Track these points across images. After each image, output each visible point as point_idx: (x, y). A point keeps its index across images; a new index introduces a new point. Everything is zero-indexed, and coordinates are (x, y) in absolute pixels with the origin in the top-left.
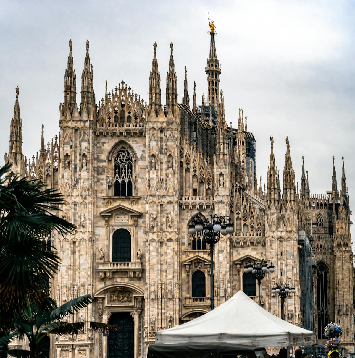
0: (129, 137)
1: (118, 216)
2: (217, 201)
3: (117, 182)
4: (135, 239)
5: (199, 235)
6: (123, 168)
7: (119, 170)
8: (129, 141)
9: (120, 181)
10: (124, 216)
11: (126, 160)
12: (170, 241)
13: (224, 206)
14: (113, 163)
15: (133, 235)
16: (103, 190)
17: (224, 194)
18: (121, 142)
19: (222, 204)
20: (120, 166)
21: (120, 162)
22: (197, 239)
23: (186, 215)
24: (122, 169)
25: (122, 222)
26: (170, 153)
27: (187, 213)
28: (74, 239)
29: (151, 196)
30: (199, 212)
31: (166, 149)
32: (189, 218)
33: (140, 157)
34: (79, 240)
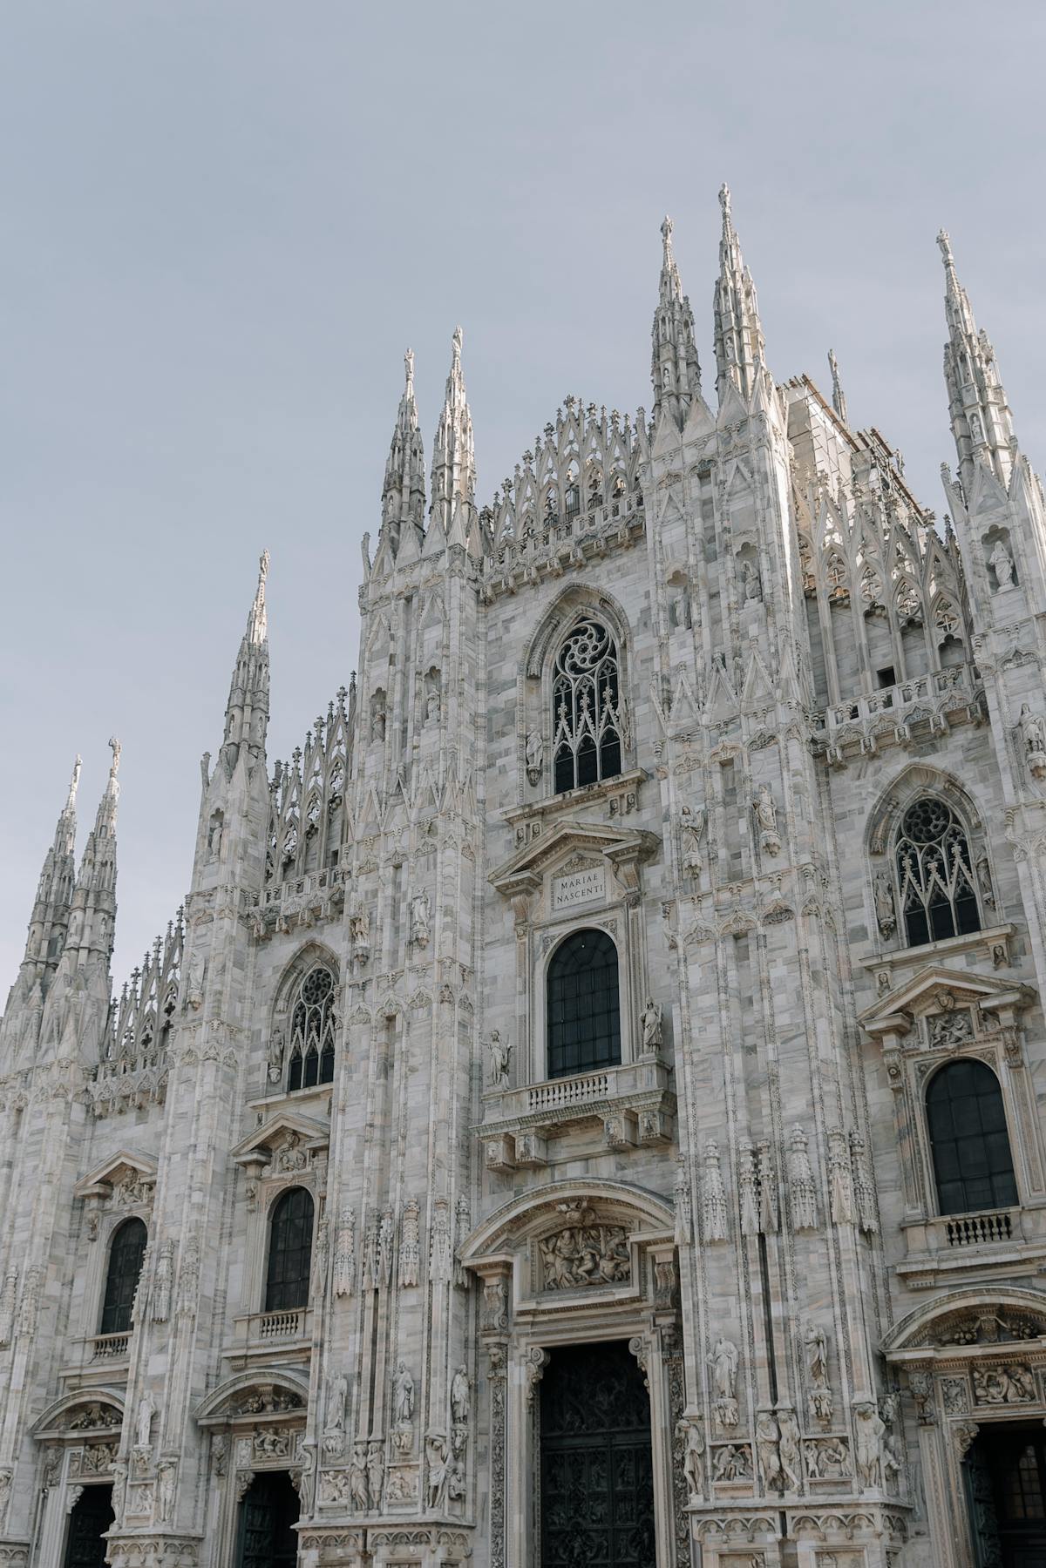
0: (594, 567)
1: (566, 880)
2: (991, 662)
3: (565, 750)
4: (634, 963)
5: (935, 876)
6: (585, 691)
7: (569, 704)
8: (598, 578)
9: (574, 744)
10: (586, 874)
11: (594, 660)
12: (780, 921)
13: (1034, 675)
14: (547, 686)
15: (624, 945)
16: (507, 795)
17: (1021, 616)
18: (572, 594)
19: (1020, 666)
20: (574, 686)
21: (571, 675)
22: (925, 899)
23: (855, 791)
24: (579, 697)
25: (581, 900)
26: (743, 539)
27: (857, 783)
28: (389, 1003)
29: (677, 738)
30: (917, 759)
31: (726, 530)
32: (870, 804)
33: (639, 619)
34: (405, 1007)
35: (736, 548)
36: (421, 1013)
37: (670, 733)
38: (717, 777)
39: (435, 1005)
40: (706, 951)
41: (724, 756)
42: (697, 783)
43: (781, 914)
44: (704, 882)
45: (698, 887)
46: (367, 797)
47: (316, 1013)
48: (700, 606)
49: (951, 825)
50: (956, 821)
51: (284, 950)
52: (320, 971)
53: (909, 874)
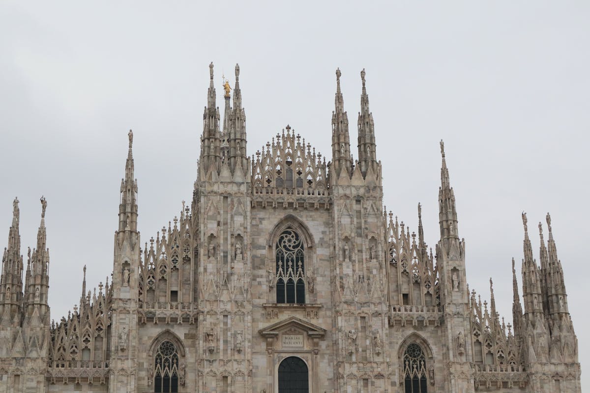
0: (300, 211)
1: (287, 336)
2: (451, 313)
3: (281, 281)
4: (316, 375)
5: (415, 370)
6: (290, 259)
7: (283, 261)
8: (301, 217)
9: (286, 280)
10: (296, 336)
11: (294, 247)
12: (379, 379)
13: (462, 322)
14: (274, 252)
15: (311, 367)
16: (261, 294)
17: (460, 301)
18: (290, 218)
19: (458, 317)
20: (286, 256)
21: (284, 250)
22: (412, 376)
23: (395, 336)
24: (288, 261)
25: (293, 345)
26: (373, 235)
27: (396, 333)
28: (225, 371)
29: (345, 302)
30: (416, 331)
31: (367, 229)
32: (400, 341)
33: (319, 241)
34: (233, 375)
35: (370, 237)
36: (240, 378)
37: (343, 300)
38: (359, 321)
39: (246, 377)
40: (354, 382)
41: (363, 315)
42: (352, 322)
43: (380, 376)
44: (354, 358)
45: (351, 359)
46: (210, 282)
47: (167, 360)
48: (355, 254)
49: (421, 355)
50: (423, 353)
51: (154, 331)
52: (168, 342)
53: (407, 367)
